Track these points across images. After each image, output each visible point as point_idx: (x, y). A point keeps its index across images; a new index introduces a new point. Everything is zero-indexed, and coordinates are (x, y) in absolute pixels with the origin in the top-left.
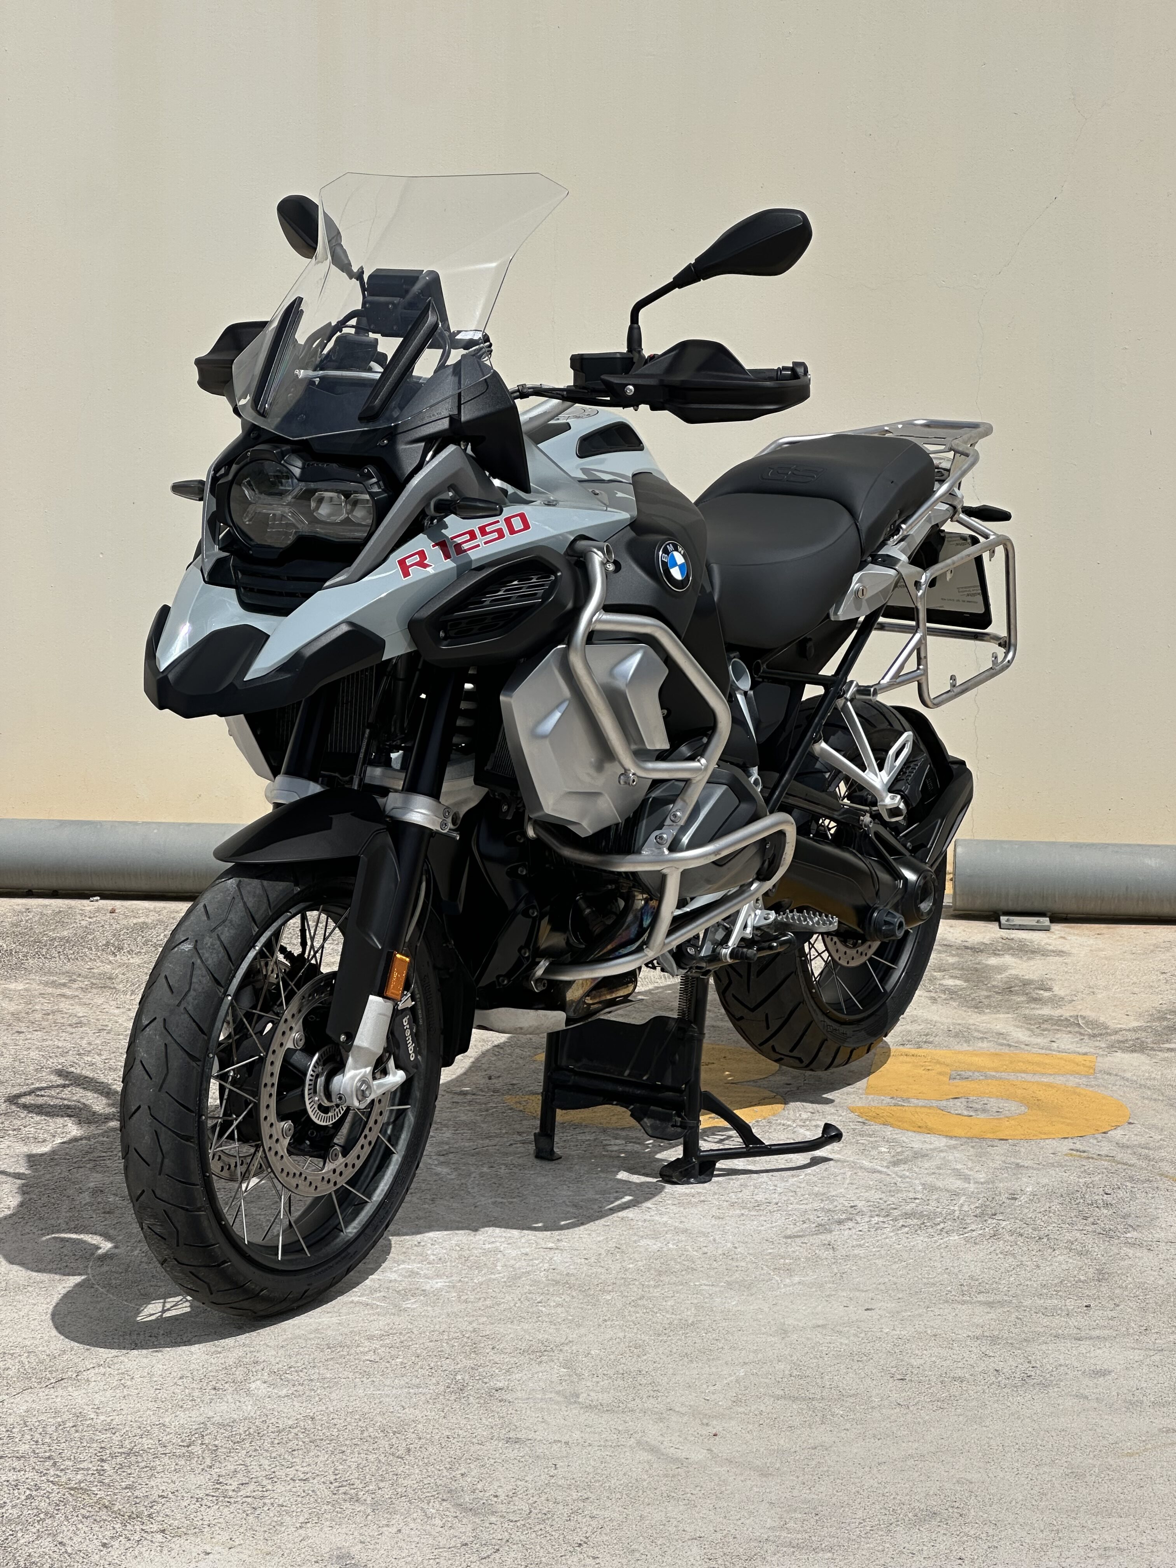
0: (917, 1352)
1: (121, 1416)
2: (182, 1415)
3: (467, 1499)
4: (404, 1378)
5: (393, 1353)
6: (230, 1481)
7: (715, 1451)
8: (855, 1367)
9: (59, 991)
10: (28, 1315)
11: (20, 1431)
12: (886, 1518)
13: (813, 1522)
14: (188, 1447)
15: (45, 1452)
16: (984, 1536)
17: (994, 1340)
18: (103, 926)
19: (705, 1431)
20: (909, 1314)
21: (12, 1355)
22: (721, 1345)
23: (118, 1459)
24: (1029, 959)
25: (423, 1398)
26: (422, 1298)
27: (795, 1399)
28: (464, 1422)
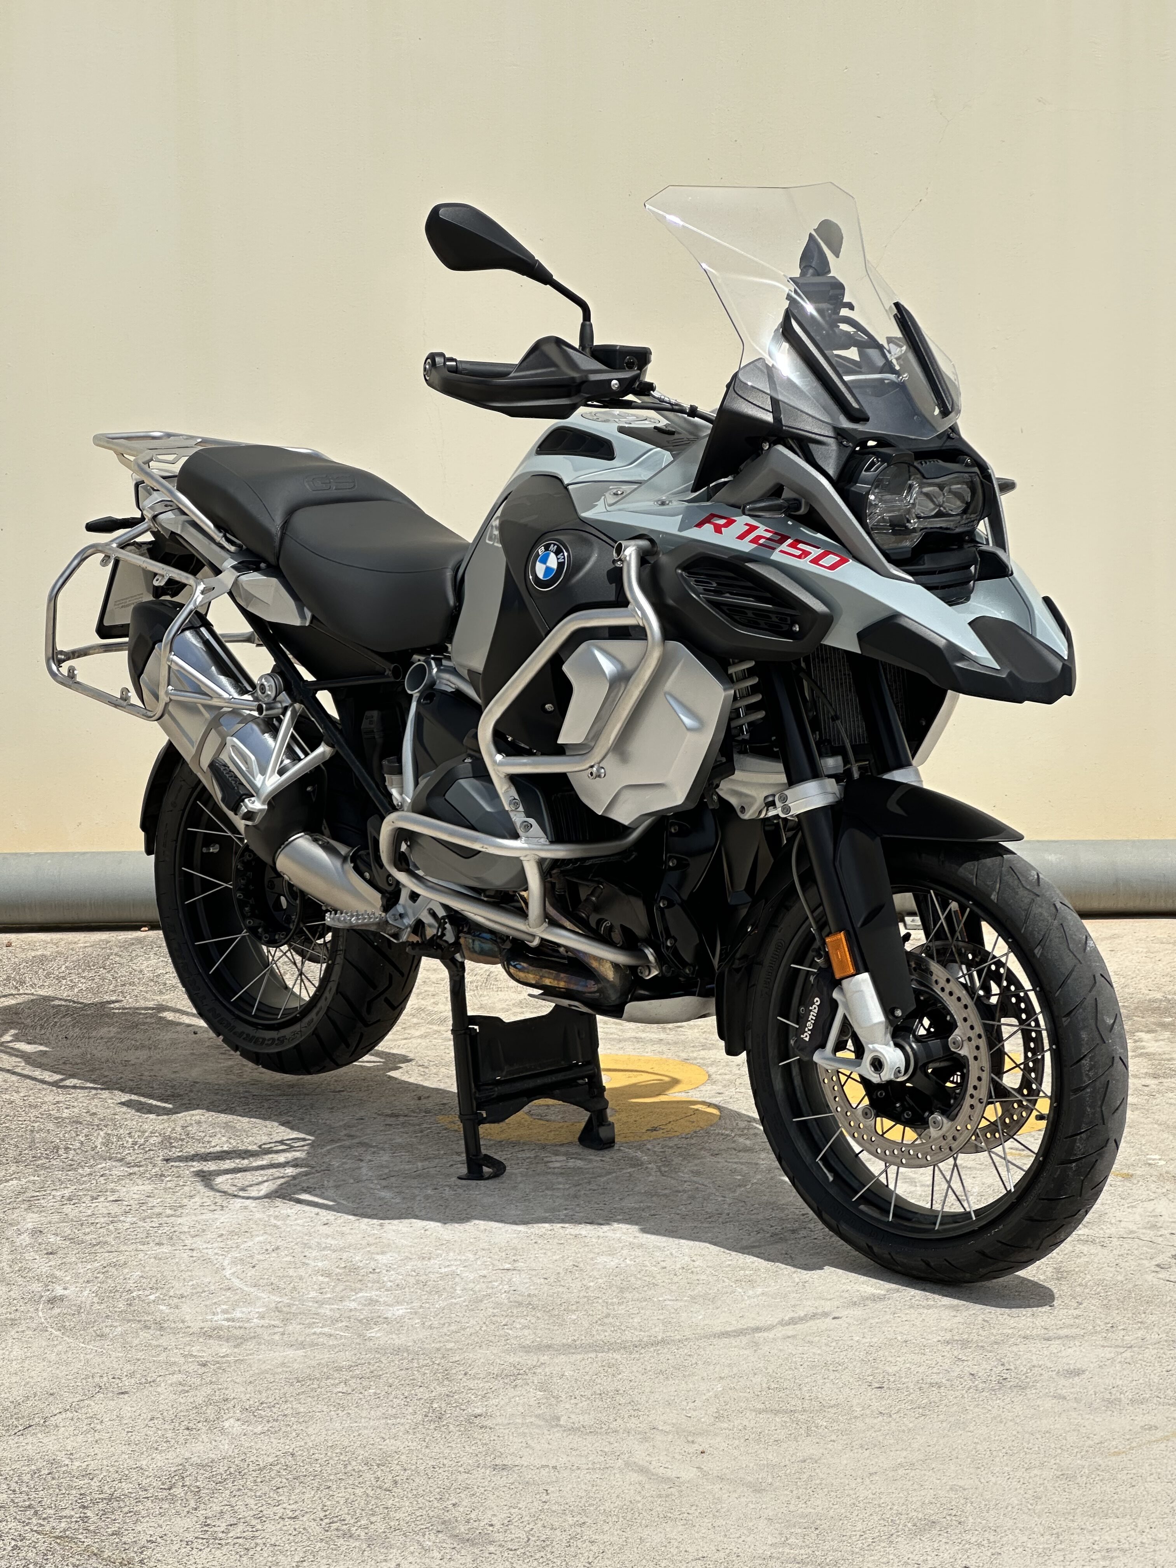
0: (890, 1359)
1: (96, 1461)
2: (158, 1457)
3: (463, 1530)
4: (380, 1409)
5: (364, 1384)
6: (218, 1523)
7: (705, 1469)
8: (831, 1378)
12: (886, 1529)
13: (813, 1536)
15: (24, 1501)
16: (985, 1543)
17: (965, 1344)
19: (692, 1449)
20: (877, 1320)
22: (694, 1361)
23: (101, 1506)
25: (402, 1429)
26: (385, 1326)
27: (776, 1412)
28: (447, 1451)
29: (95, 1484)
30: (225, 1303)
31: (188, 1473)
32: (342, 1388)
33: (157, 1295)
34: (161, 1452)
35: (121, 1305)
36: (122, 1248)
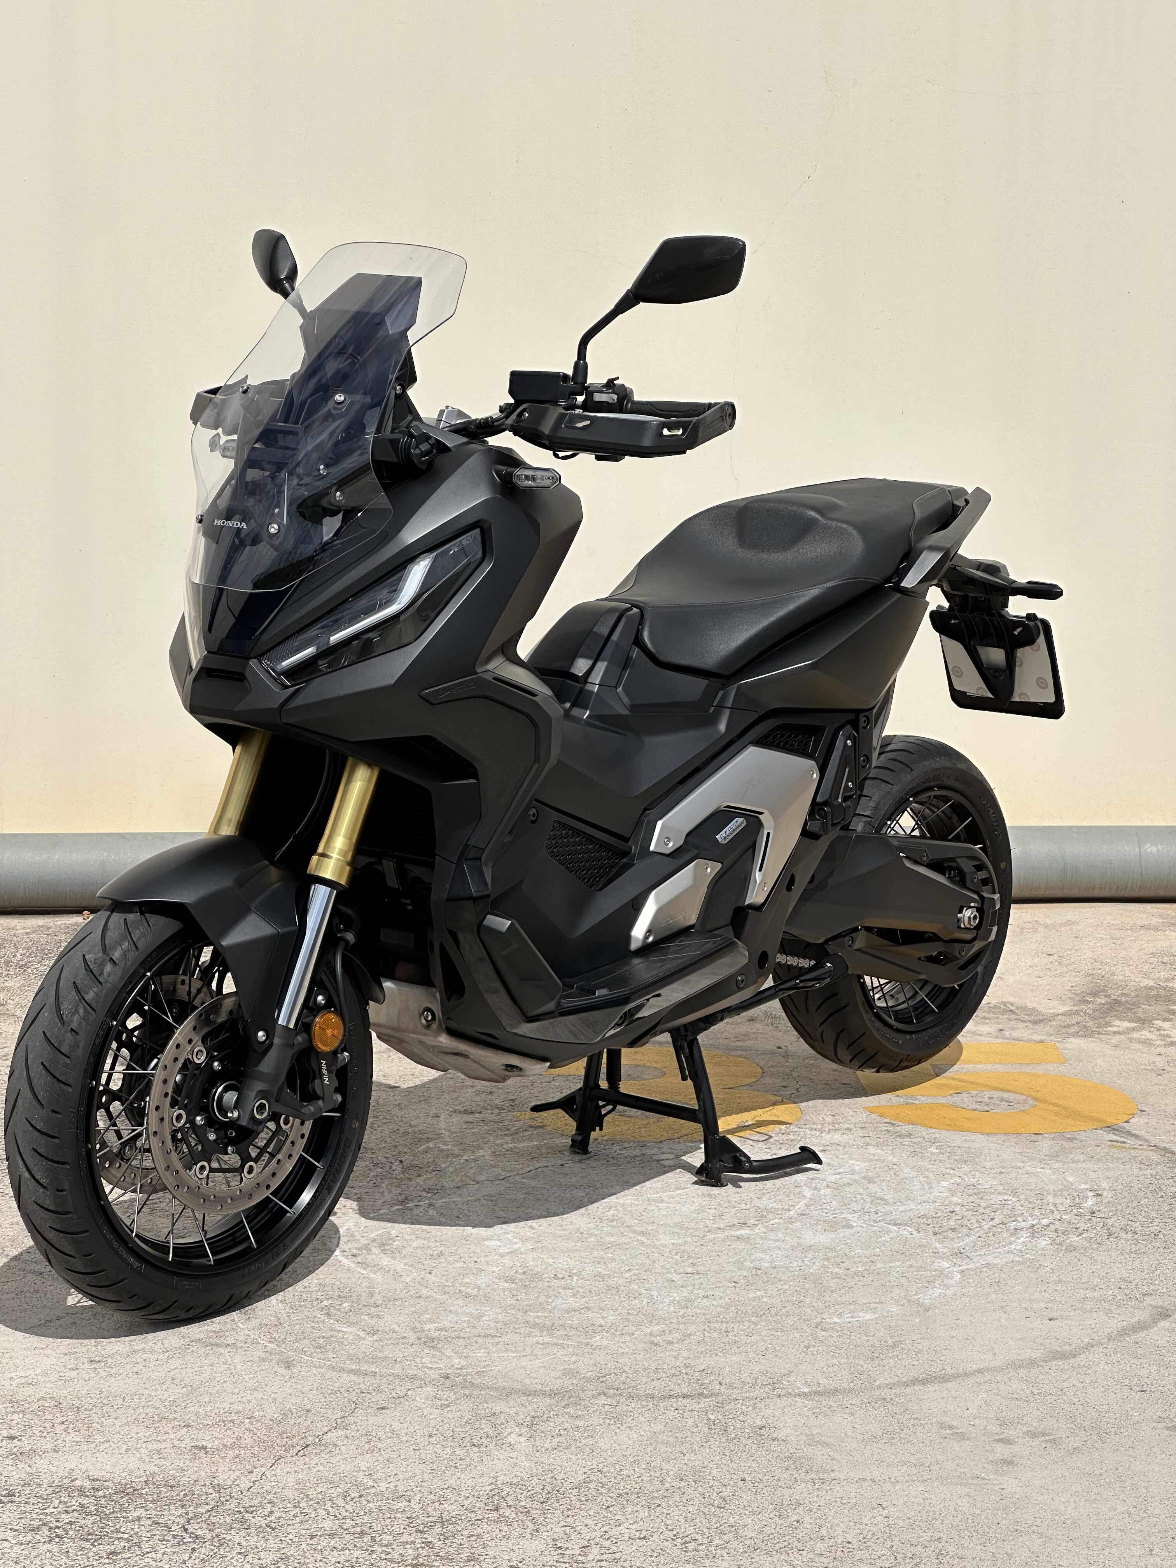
1: (402, 1482)
2: (463, 1476)
11: (309, 1506)
14: (497, 1510)
15: (353, 1526)
21: (232, 1421)
23: (437, 1529)
26: (605, 1334)
29: (416, 1507)
30: (425, 1312)
31: (505, 1492)
32: (604, 1400)
34: (462, 1471)
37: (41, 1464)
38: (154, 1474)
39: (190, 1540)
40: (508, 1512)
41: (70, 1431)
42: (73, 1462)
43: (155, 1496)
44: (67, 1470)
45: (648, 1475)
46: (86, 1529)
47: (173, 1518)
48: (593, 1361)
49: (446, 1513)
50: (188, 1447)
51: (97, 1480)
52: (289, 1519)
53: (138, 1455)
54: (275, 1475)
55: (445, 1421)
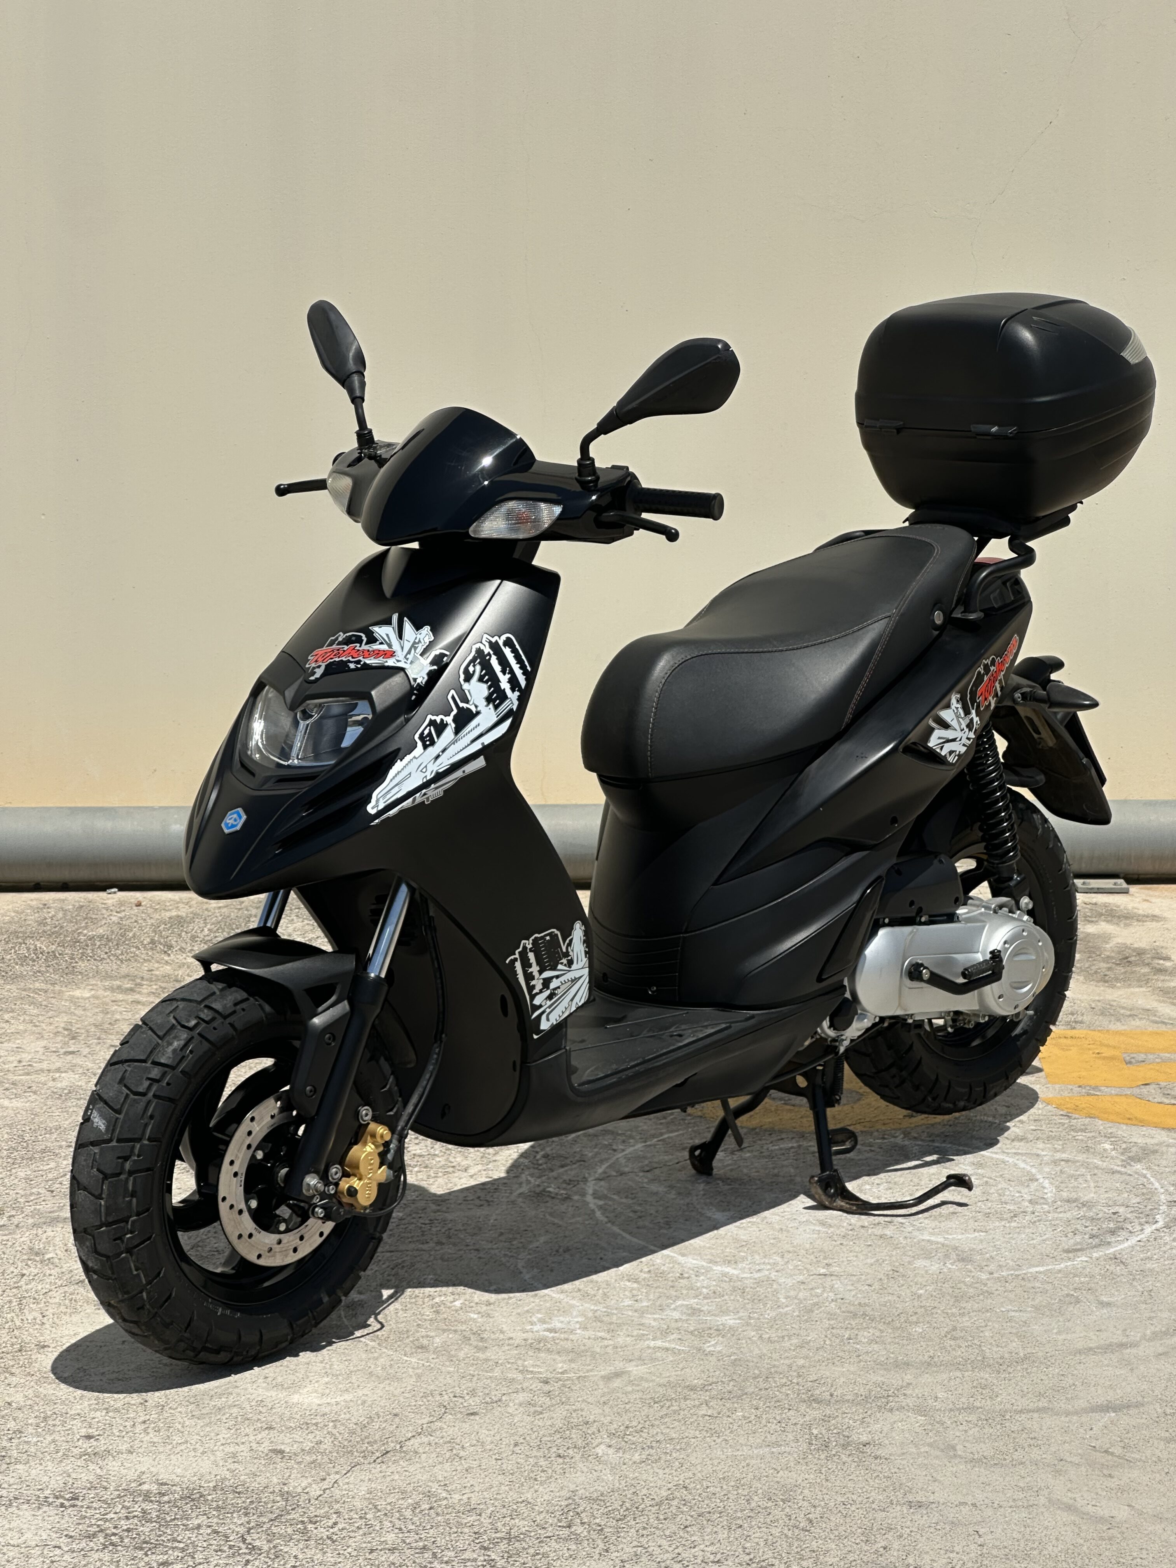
1: (476, 1494)
2: (541, 1489)
4: (757, 1434)
5: (728, 1405)
7: (1137, 1506)
9: (130, 997)
10: (308, 1377)
11: (376, 1517)
14: (569, 1527)
18: (136, 921)
21: (316, 1424)
22: (1071, 1382)
23: (503, 1546)
24: (1126, 925)
25: (791, 1458)
26: (720, 1338)
28: (850, 1484)
29: (486, 1521)
30: (539, 1311)
31: (582, 1508)
32: (704, 1410)
33: (461, 1301)
34: (542, 1484)
35: (428, 1313)
36: (402, 1248)
37: (113, 1465)
38: (223, 1480)
39: (247, 1551)
40: (579, 1529)
41: (150, 1430)
42: (145, 1464)
43: (220, 1503)
44: (138, 1472)
45: (735, 1493)
46: (143, 1537)
47: (234, 1527)
48: (702, 1367)
49: (516, 1529)
50: (266, 1451)
51: (166, 1484)
52: (353, 1531)
53: (212, 1458)
54: (348, 1483)
55: (535, 1429)
